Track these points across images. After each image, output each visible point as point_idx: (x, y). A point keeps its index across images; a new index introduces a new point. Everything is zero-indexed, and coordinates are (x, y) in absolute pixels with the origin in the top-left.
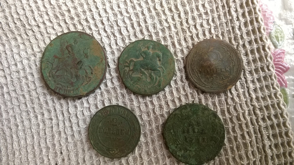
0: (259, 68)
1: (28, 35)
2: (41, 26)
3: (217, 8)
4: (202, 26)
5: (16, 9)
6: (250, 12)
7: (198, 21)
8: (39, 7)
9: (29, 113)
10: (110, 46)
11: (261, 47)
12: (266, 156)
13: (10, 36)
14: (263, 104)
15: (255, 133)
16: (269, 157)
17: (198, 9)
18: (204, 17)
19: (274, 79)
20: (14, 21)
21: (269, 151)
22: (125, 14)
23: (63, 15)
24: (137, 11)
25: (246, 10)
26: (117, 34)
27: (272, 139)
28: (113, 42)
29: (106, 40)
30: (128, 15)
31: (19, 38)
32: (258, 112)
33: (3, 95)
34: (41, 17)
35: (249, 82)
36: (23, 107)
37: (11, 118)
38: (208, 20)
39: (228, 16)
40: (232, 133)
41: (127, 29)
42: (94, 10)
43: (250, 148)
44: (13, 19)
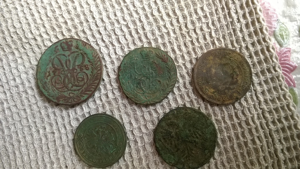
0: (265, 69)
1: (25, 49)
2: (39, 39)
3: (216, 10)
4: (202, 29)
5: (12, 23)
6: (251, 13)
7: (198, 25)
8: (35, 20)
9: (31, 127)
10: (109, 55)
11: (265, 48)
12: (279, 161)
13: (7, 50)
14: (272, 106)
15: (266, 137)
16: (282, 162)
17: (196, 13)
18: (203, 20)
19: (282, 80)
20: (10, 35)
21: (281, 156)
22: (122, 22)
23: (60, 27)
24: (135, 18)
25: (247, 10)
26: (116, 43)
27: (284, 143)
28: (112, 51)
29: (104, 50)
30: (125, 23)
31: (16, 52)
32: (267, 115)
33: (4, 111)
34: (38, 29)
35: (256, 85)
36: (24, 122)
37: (12, 134)
38: (208, 24)
39: (228, 18)
40: (241, 138)
41: (125, 37)
42: (91, 20)
43: (261, 154)
44: (9, 33)
